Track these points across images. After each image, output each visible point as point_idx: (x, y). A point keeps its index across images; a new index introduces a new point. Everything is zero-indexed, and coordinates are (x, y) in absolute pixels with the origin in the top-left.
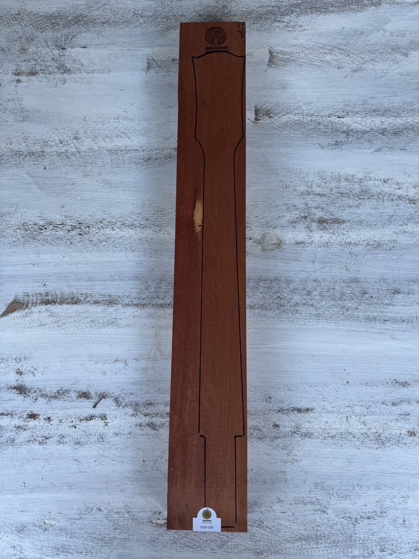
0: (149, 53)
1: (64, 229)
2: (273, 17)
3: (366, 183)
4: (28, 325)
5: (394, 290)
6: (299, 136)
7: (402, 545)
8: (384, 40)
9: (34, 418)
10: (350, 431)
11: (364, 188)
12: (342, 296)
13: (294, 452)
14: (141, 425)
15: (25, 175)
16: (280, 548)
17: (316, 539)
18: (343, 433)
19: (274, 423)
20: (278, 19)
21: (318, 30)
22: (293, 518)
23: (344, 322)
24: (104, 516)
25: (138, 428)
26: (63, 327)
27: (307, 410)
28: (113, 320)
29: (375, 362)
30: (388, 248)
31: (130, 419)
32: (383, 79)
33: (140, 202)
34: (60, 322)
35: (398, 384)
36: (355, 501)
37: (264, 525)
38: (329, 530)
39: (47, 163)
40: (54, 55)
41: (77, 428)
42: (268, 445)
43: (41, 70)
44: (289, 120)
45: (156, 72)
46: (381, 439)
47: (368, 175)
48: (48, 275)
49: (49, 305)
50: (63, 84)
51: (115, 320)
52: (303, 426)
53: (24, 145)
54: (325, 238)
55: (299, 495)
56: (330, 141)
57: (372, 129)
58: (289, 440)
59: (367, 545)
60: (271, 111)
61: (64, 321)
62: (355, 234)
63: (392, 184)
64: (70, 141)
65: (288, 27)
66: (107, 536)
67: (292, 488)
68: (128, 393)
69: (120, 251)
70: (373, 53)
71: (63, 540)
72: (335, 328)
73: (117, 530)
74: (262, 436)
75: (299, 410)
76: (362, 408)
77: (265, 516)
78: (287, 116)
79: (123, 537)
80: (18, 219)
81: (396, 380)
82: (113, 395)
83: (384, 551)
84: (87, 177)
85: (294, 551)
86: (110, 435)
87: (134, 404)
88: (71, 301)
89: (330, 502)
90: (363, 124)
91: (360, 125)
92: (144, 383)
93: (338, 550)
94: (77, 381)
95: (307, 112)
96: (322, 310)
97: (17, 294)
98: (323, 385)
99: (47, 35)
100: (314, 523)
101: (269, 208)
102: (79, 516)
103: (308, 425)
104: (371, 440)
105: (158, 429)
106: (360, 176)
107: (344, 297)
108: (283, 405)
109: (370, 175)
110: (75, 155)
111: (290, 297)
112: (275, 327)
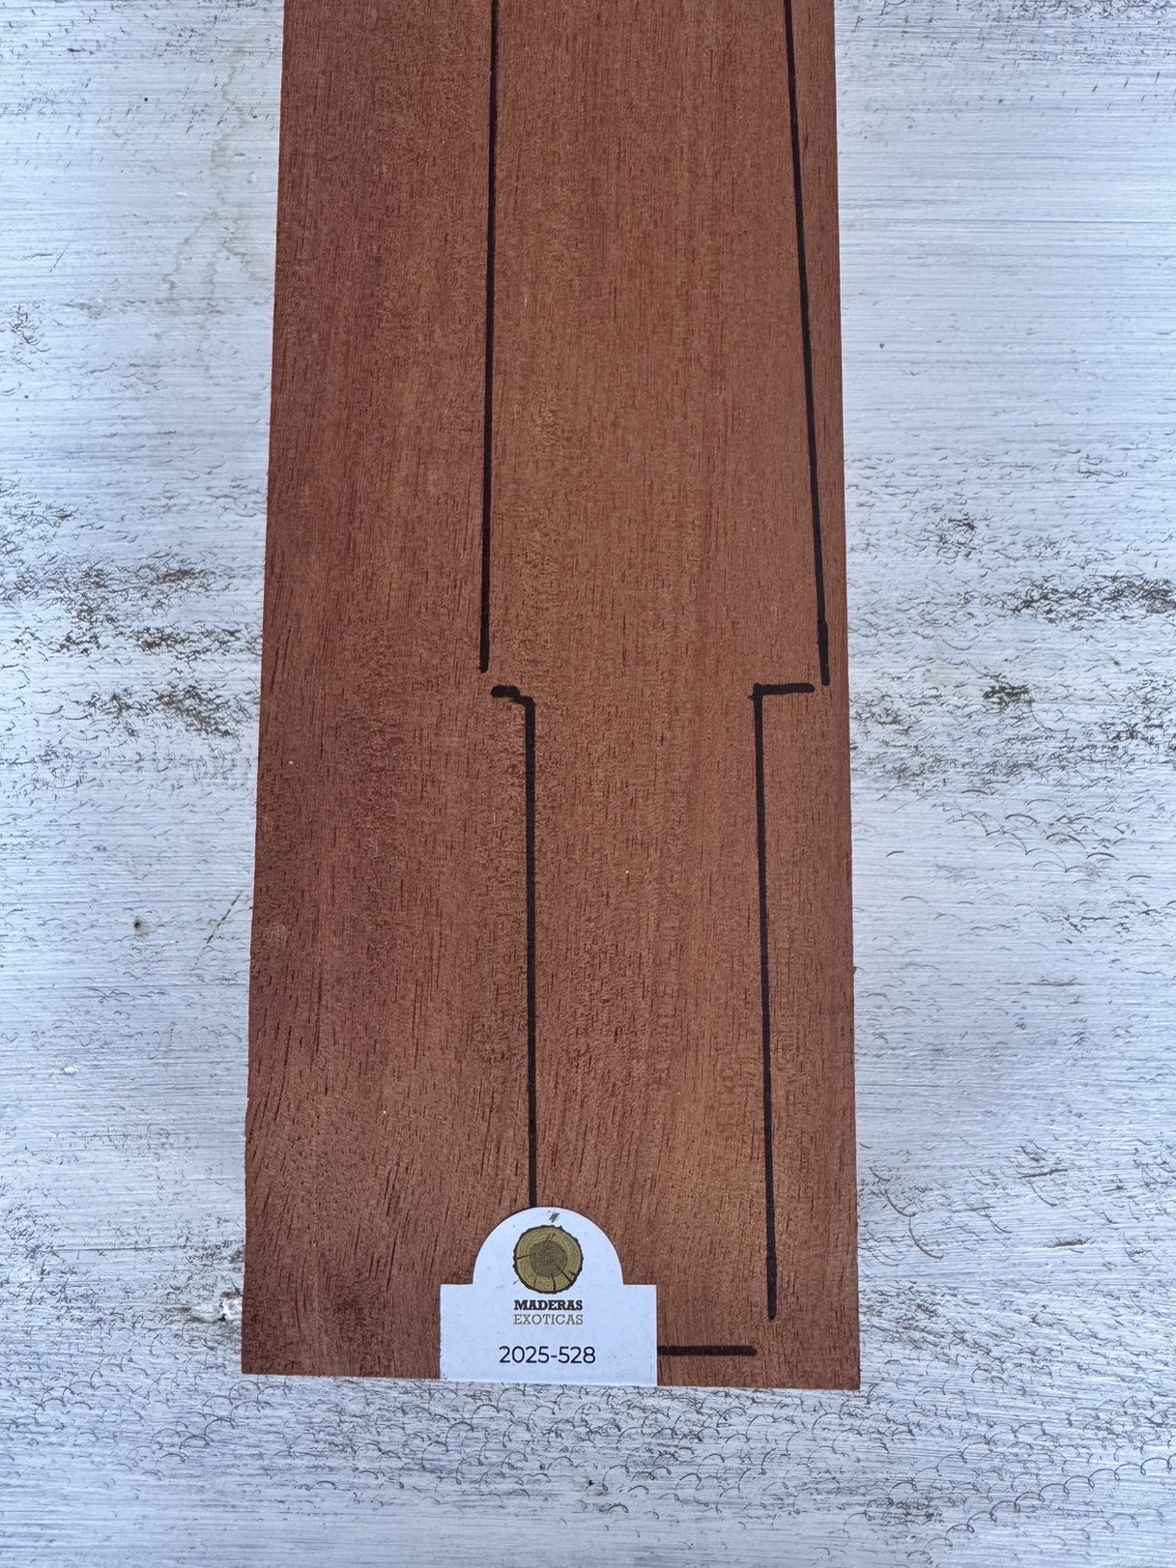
13: (1129, 857)
14: (120, 703)
16: (1051, 1475)
19: (996, 677)
22: (1134, 1275)
25: (105, 721)
31: (51, 669)
37: (939, 1325)
42: (957, 814)
58: (1095, 782)
67: (1119, 1084)
68: (39, 510)
74: (918, 760)
75: (1158, 597)
77: (946, 1265)
85: (1145, 1494)
87: (74, 575)
92: (144, 452)
105: (231, 725)
108: (1051, 566)
112: (992, 95)
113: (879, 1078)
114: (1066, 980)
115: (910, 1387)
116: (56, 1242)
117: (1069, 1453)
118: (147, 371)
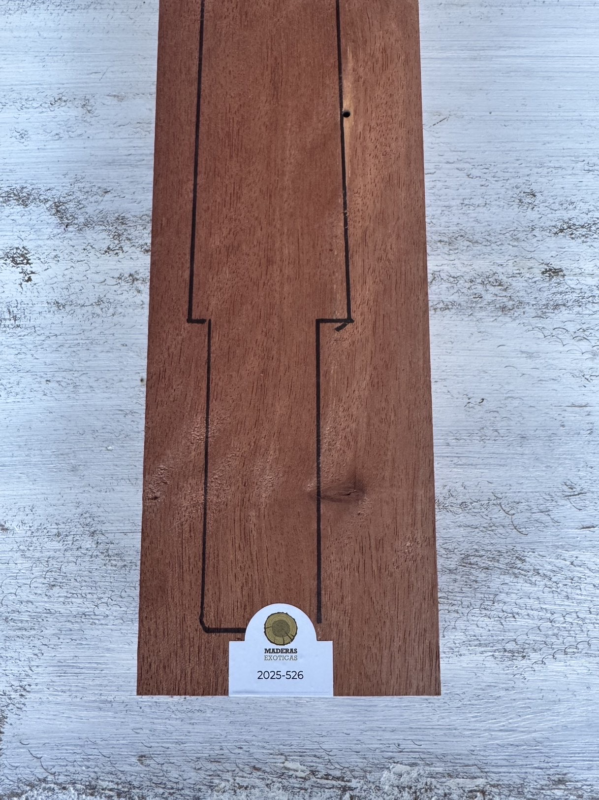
114: (584, 404)
115: (513, 595)
116: (104, 529)
117: (590, 627)
118: (145, 126)
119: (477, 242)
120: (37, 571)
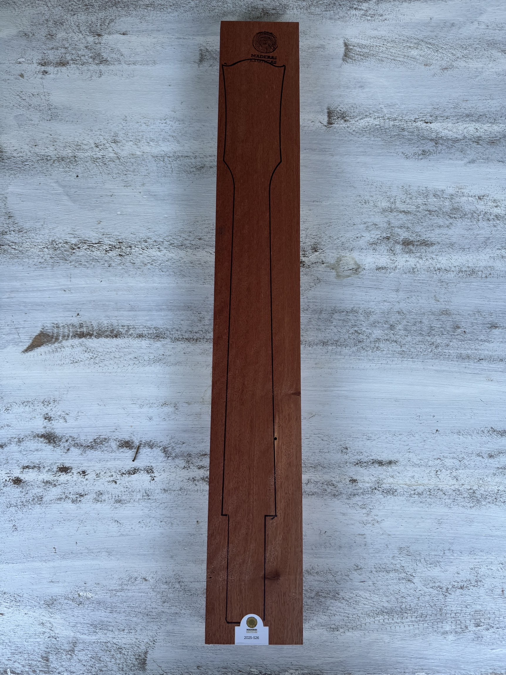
0: (202, 43)
1: (101, 248)
2: (349, 4)
3: (458, 199)
4: (59, 362)
5: (490, 324)
6: (380, 143)
7: (500, 619)
8: (479, 34)
9: (65, 472)
10: (440, 487)
11: (456, 205)
12: (430, 330)
13: (374, 512)
14: (194, 479)
15: (54, 185)
16: (359, 623)
17: (401, 612)
18: (432, 490)
19: (351, 478)
20: (355, 6)
21: (401, 20)
22: (374, 588)
23: (433, 361)
24: (150, 587)
25: (191, 483)
26: (101, 365)
27: (390, 463)
28: (160, 357)
29: (469, 407)
30: (484, 276)
31: (181, 473)
32: (477, 79)
33: (191, 218)
34: (97, 358)
35: (495, 433)
36: (446, 568)
37: (340, 596)
38: (415, 601)
39: (79, 171)
40: (87, 43)
41: (118, 483)
42: (344, 503)
43: (72, 60)
44: (368, 124)
45: (211, 66)
46: (476, 496)
47: (460, 190)
48: (82, 302)
49: (84, 338)
50: (99, 77)
51: (163, 357)
52: (385, 481)
53: (52, 148)
54: (411, 263)
55: (380, 562)
56: (416, 150)
57: (465, 137)
58: (369, 498)
59: (459, 618)
60: (347, 114)
61: (102, 358)
62: (445, 258)
63: (488, 201)
64: (108, 144)
65: (366, 16)
66: (153, 610)
67: (372, 553)
68: (179, 442)
69: (168, 276)
70: (466, 49)
71: (101, 615)
72: (422, 367)
73: (166, 604)
74: (337, 493)
75: (381, 463)
76: (454, 460)
77: (341, 586)
78: (366, 119)
79: (173, 611)
80: (45, 236)
81: (494, 428)
82: (161, 444)
83: (479, 626)
84: (129, 187)
85: (375, 626)
86: (157, 491)
87: (185, 455)
88: (110, 334)
89: (417, 570)
90: (455, 130)
91: (451, 132)
92: (198, 431)
93: (426, 625)
94: (118, 428)
95: (389, 115)
96: (407, 346)
97: (45, 325)
98: (408, 434)
99: (79, 18)
100: (398, 593)
101: (345, 226)
102: (120, 587)
103: (391, 480)
104: (464, 498)
106: (451, 191)
107: (433, 332)
108: (362, 457)
109: (462, 190)
110: (114, 161)
111: (370, 331)
112: (351, 367)
113: (330, 552)
114: (363, 534)
115: (335, 607)
116: (183, 580)
117: (362, 619)
118: (199, 415)
119: (325, 467)
120: (158, 596)
